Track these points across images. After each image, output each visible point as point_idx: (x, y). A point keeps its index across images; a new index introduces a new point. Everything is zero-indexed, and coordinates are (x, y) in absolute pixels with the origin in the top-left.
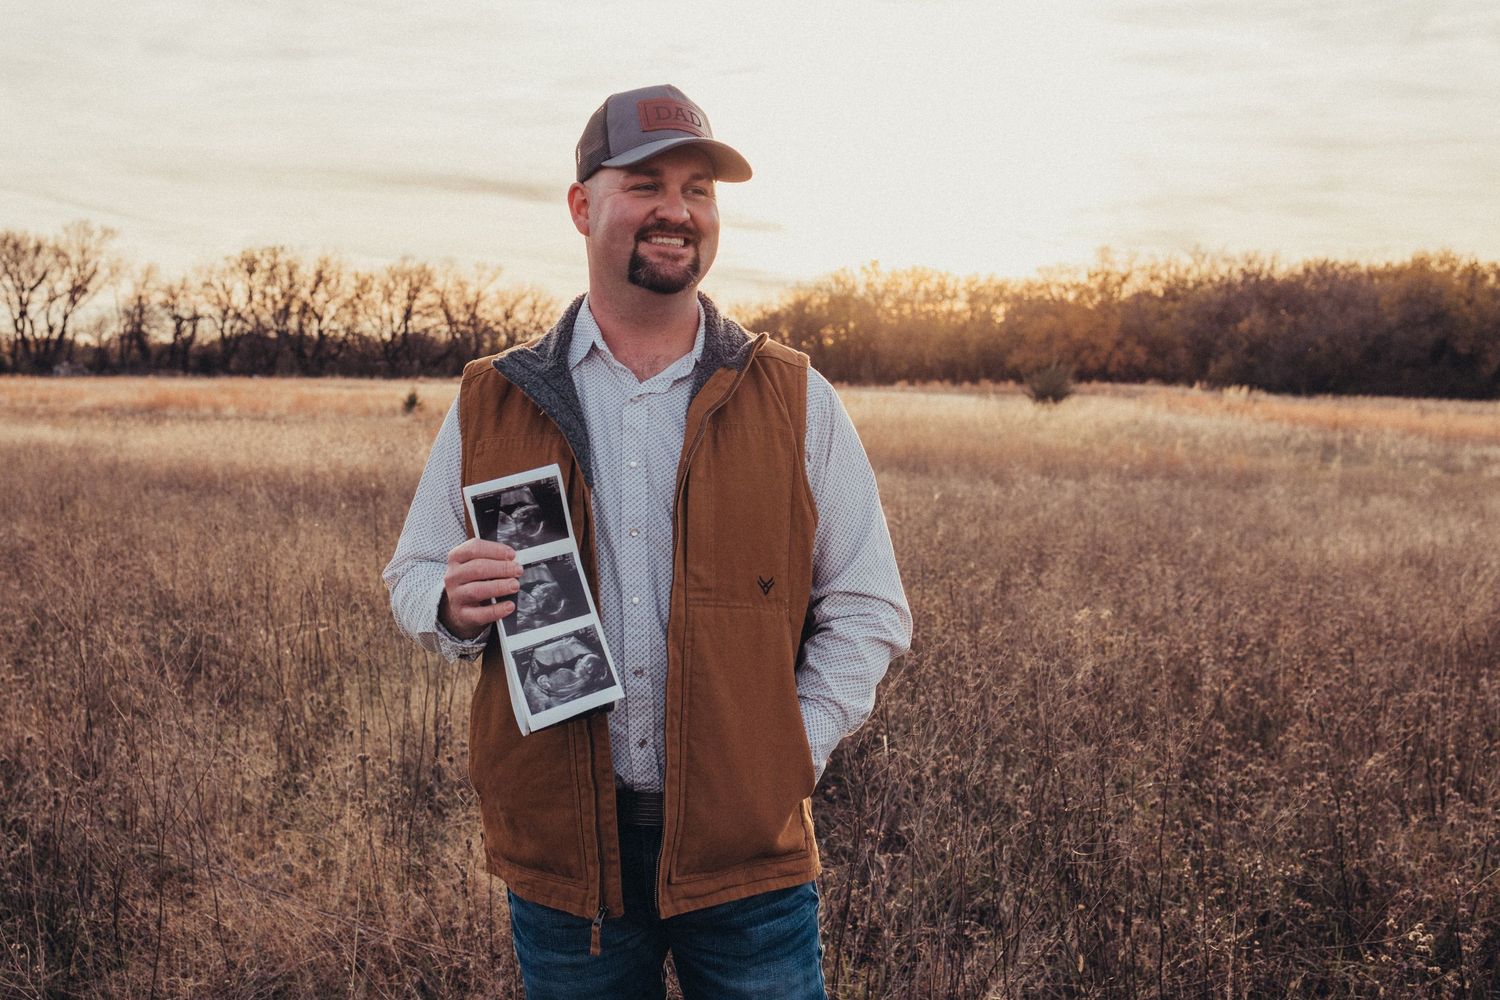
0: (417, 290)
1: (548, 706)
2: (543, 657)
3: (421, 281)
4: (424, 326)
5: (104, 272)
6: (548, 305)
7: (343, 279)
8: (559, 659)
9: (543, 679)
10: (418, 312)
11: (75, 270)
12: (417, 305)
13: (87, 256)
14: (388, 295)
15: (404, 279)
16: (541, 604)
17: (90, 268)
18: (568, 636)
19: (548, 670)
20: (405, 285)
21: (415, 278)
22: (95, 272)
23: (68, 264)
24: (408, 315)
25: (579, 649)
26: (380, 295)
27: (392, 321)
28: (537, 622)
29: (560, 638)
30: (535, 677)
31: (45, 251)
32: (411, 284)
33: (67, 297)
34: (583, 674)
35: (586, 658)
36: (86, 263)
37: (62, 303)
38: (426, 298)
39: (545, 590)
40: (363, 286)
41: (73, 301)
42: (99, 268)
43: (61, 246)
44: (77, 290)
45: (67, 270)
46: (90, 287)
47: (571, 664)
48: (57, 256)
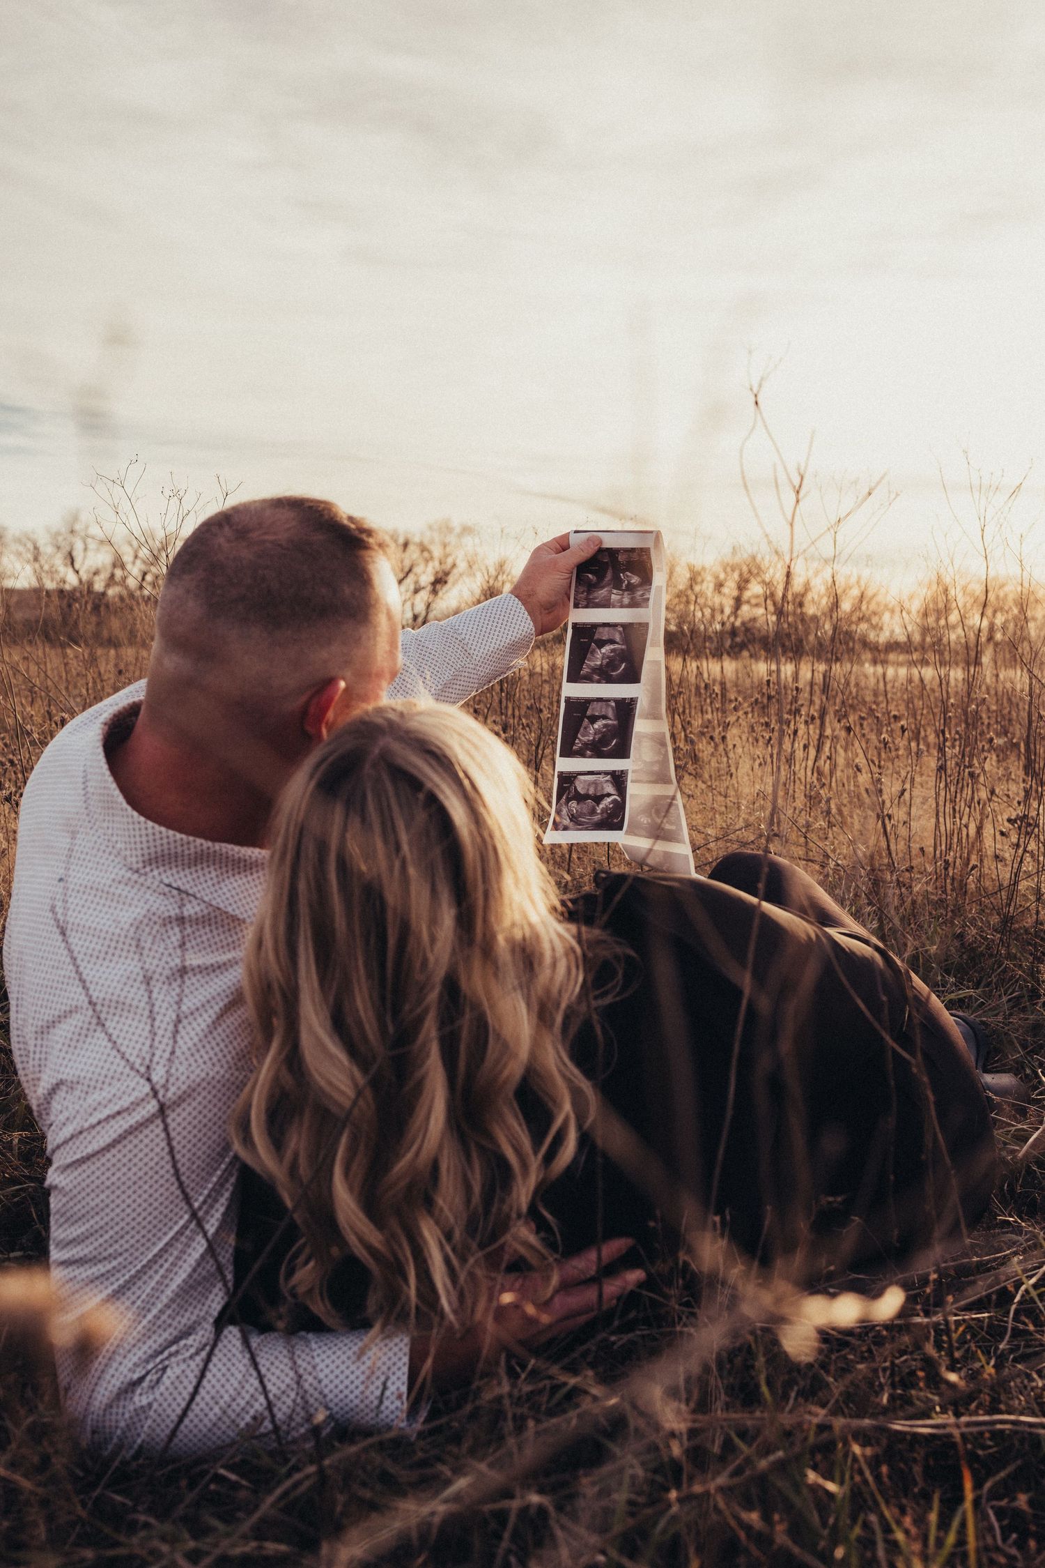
0: (747, 581)
1: (566, 828)
2: (581, 785)
3: (750, 572)
4: (751, 616)
5: (462, 566)
6: (874, 596)
7: (678, 569)
8: (591, 792)
9: (573, 804)
10: (748, 602)
11: (436, 563)
12: (747, 595)
13: (448, 549)
14: (719, 586)
15: (733, 570)
16: (597, 737)
17: (450, 561)
18: (606, 773)
19: (580, 798)
20: (736, 576)
21: (745, 569)
22: (454, 565)
23: (432, 558)
24: (738, 602)
25: (609, 789)
26: (711, 586)
27: (722, 612)
28: (589, 752)
29: (598, 773)
30: (568, 800)
31: (411, 548)
32: (741, 575)
33: (429, 588)
34: (603, 811)
35: (609, 799)
36: (447, 556)
37: (424, 595)
38: (755, 589)
39: (605, 726)
40: (694, 578)
41: (435, 592)
42: (458, 562)
43: (426, 542)
44: (440, 581)
45: (431, 564)
46: (451, 579)
47: (598, 799)
48: (422, 551)
